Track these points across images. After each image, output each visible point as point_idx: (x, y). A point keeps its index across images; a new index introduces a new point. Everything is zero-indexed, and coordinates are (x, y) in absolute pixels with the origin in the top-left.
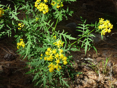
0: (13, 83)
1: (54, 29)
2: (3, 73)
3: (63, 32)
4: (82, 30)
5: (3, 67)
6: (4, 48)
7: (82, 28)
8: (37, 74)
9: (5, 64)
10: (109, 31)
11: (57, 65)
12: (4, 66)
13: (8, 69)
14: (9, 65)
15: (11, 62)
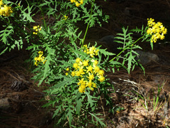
0: (25, 123)
1: (82, 40)
2: (10, 109)
3: (96, 45)
4: (123, 41)
5: (9, 100)
6: (11, 72)
7: (122, 39)
8: (59, 107)
9: (13, 96)
10: (162, 37)
11: (90, 81)
12: (11, 98)
13: (18, 103)
14: (18, 97)
15: (21, 93)
